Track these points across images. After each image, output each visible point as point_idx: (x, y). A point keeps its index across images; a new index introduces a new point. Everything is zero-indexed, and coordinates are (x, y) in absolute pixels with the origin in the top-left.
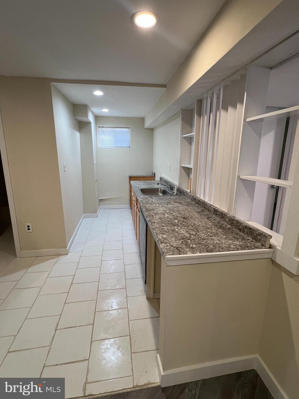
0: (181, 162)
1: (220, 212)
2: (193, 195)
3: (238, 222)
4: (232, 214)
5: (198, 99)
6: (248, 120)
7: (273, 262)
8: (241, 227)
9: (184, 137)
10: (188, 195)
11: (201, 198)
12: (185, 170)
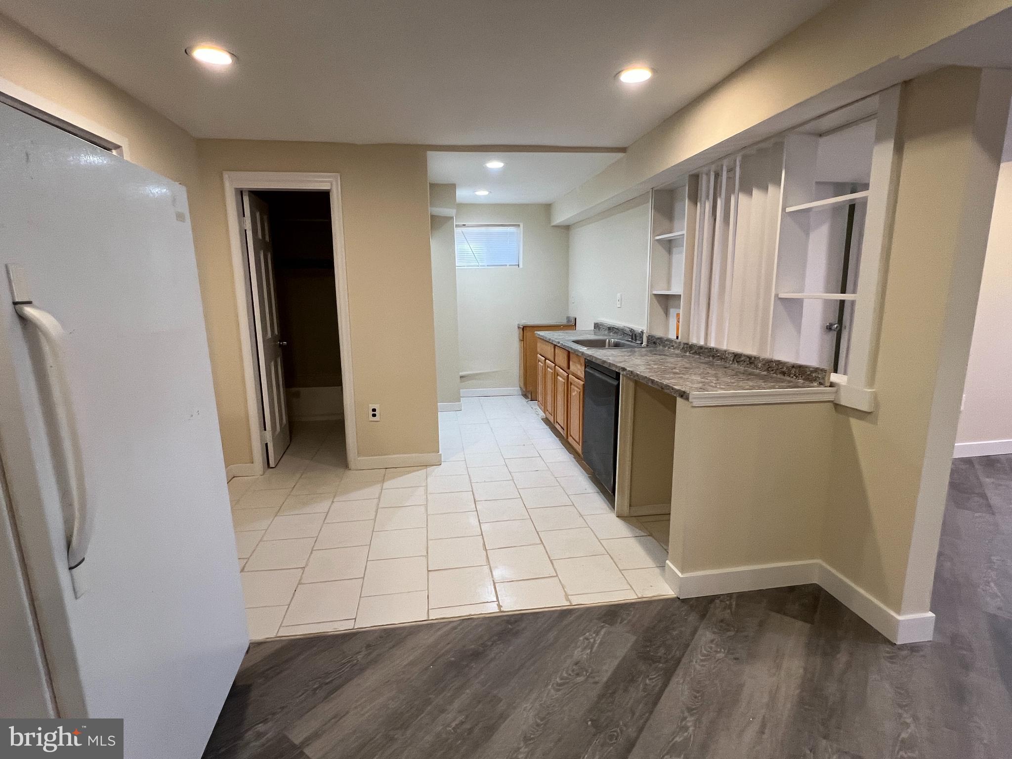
0: (652, 287)
1: (745, 356)
2: (685, 341)
3: (779, 363)
4: (767, 355)
5: (691, 173)
6: (788, 210)
7: (837, 406)
8: (785, 368)
9: (657, 240)
10: (674, 344)
11: (702, 343)
12: (659, 302)
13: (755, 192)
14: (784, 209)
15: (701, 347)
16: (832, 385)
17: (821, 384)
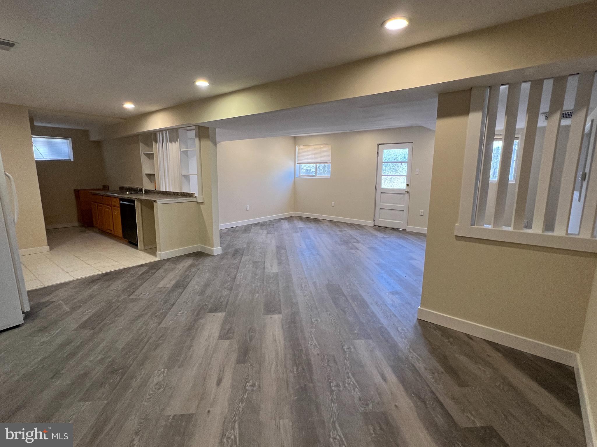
2: (158, 190)
4: (181, 191)
6: (182, 150)
7: (197, 202)
9: (144, 154)
10: (155, 192)
11: (164, 190)
12: (147, 176)
13: (173, 143)
14: (180, 150)
15: (163, 192)
16: (195, 197)
17: (193, 197)
